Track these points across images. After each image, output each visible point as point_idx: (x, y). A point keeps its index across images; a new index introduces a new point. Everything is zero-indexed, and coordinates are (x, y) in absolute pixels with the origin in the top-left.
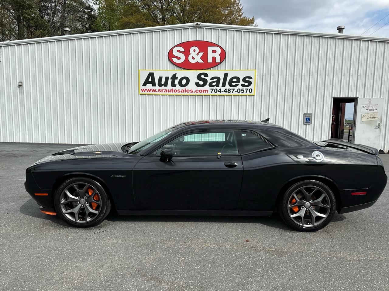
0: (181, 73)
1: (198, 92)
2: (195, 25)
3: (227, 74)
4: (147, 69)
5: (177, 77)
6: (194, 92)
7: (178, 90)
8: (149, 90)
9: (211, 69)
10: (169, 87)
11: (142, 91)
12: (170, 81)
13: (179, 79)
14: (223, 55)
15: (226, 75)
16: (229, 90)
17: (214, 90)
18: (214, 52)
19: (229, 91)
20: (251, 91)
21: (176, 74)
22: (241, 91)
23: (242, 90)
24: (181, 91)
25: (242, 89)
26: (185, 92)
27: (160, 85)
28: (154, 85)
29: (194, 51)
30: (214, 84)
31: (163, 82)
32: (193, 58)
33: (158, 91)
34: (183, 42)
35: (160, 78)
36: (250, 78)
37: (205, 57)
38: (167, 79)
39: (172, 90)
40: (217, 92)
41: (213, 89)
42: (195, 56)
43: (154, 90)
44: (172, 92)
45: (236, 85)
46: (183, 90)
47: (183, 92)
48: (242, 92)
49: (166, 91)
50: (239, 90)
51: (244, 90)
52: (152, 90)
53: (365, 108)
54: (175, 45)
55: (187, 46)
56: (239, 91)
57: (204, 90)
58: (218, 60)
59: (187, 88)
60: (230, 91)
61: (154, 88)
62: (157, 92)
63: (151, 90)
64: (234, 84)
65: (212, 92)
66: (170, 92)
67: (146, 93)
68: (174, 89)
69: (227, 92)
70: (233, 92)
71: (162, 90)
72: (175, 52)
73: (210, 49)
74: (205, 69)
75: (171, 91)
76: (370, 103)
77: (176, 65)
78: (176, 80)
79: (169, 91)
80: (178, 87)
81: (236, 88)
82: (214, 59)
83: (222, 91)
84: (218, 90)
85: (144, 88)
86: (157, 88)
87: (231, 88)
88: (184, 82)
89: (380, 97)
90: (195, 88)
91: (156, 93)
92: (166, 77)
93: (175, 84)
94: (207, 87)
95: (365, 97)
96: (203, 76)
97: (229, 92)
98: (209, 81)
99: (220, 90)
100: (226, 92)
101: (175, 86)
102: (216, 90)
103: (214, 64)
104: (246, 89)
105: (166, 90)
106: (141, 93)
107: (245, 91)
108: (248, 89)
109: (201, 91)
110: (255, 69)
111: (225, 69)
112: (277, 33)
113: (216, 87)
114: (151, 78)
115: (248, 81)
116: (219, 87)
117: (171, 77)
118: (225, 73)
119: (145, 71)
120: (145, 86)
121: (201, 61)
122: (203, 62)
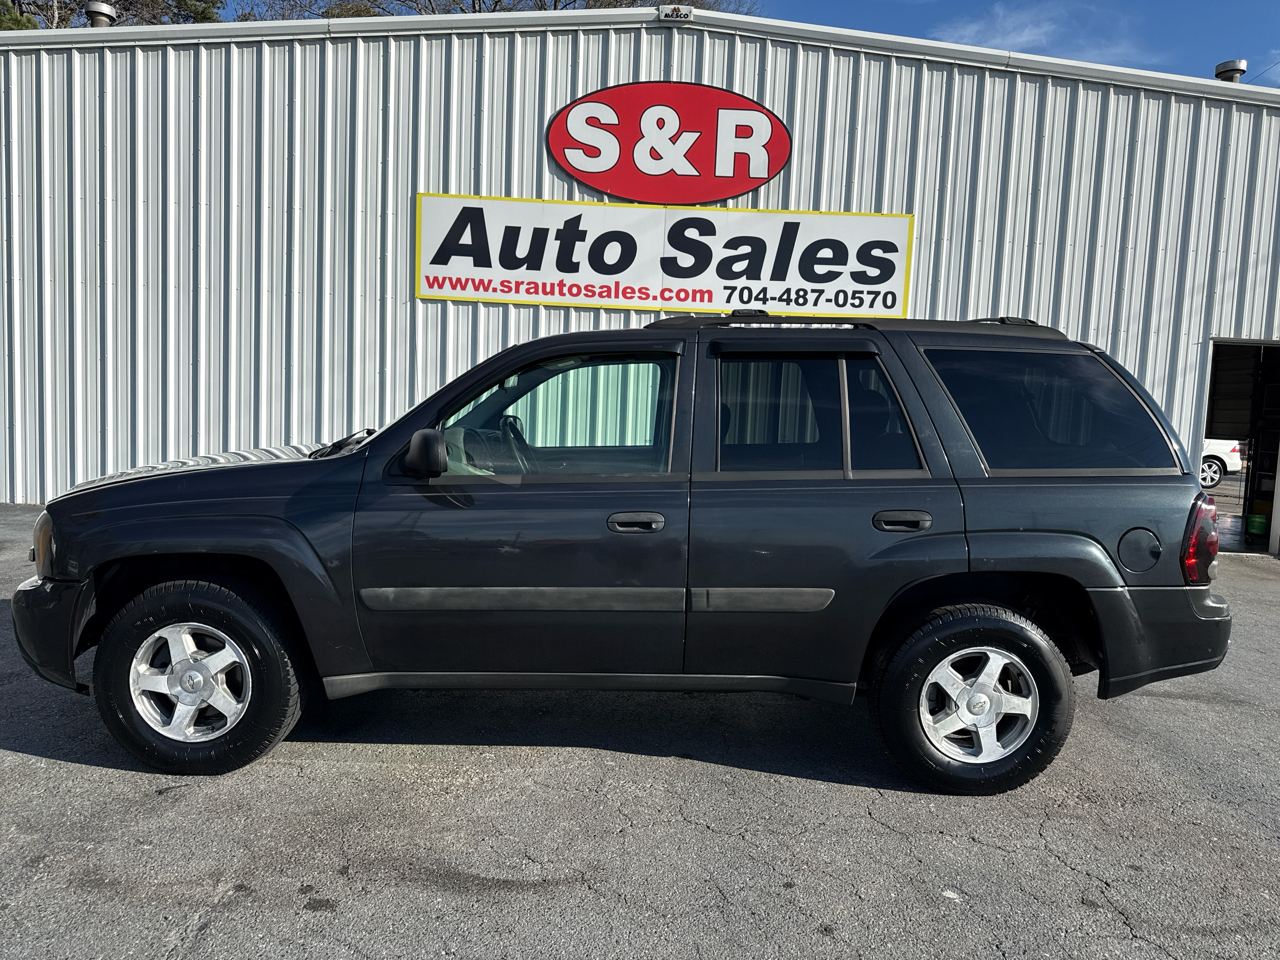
0: (600, 217)
1: (670, 298)
2: (666, 16)
4: (453, 190)
5: (586, 232)
6: (655, 298)
7: (586, 288)
8: (459, 280)
9: (730, 202)
10: (549, 272)
11: (431, 286)
12: (552, 247)
13: (590, 239)
14: (780, 149)
15: (790, 231)
16: (801, 293)
17: (736, 294)
18: (743, 132)
19: (799, 296)
21: (580, 216)
22: (850, 301)
23: (853, 298)
24: (597, 290)
25: (855, 292)
26: (617, 296)
27: (509, 260)
28: (482, 260)
29: (661, 123)
30: (739, 267)
31: (522, 250)
32: (655, 155)
34: (611, 83)
35: (511, 234)
36: (890, 247)
38: (540, 236)
39: (561, 284)
40: (749, 301)
41: (734, 289)
42: (663, 146)
43: (481, 281)
44: (562, 293)
45: (831, 276)
47: (609, 296)
48: (853, 305)
50: (841, 296)
54: (580, 95)
55: (628, 102)
56: (841, 301)
57: (694, 292)
58: (759, 166)
59: (624, 278)
61: (482, 273)
64: (820, 269)
65: (728, 301)
66: (552, 292)
69: (793, 304)
70: (815, 304)
72: (576, 125)
73: (728, 119)
74: (703, 204)
75: (557, 289)
77: (580, 183)
79: (548, 289)
80: (586, 275)
81: (830, 289)
82: (741, 160)
83: (773, 299)
84: (754, 295)
85: (440, 271)
86: (496, 273)
87: (809, 286)
88: (612, 254)
90: (658, 280)
91: (490, 296)
93: (575, 260)
94: (709, 279)
96: (692, 233)
97: (801, 301)
98: (719, 253)
99: (765, 295)
100: (788, 304)
101: (574, 268)
102: (746, 292)
103: (743, 183)
104: (869, 293)
105: (536, 285)
108: (877, 294)
110: (910, 210)
111: (786, 206)
112: (1003, 68)
113: (748, 278)
114: (469, 225)
115: (878, 260)
116: (759, 279)
117: (558, 230)
118: (786, 223)
119: (445, 199)
120: (445, 262)
121: (686, 169)
122: (695, 173)
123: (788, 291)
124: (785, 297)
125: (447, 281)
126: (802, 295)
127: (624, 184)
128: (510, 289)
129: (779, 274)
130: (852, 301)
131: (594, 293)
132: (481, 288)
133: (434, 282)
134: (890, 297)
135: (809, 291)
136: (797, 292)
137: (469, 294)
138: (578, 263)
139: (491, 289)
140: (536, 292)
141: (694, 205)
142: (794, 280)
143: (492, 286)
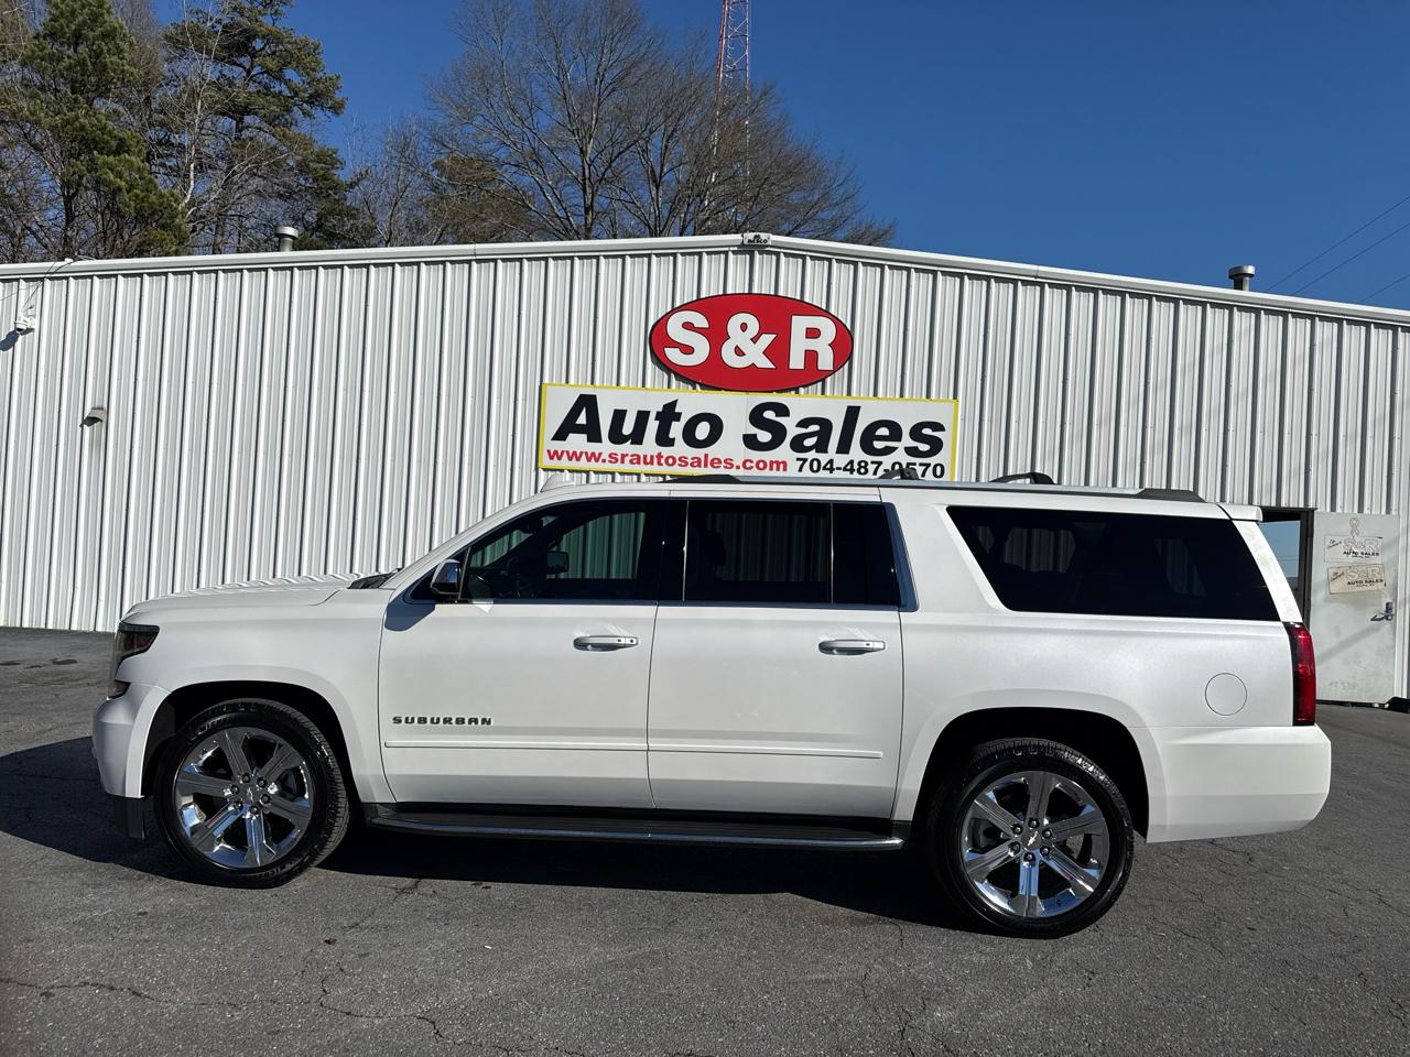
0: (692, 401)
2: (749, 241)
3: (857, 409)
4: (572, 381)
5: (680, 414)
6: (738, 467)
7: (680, 459)
8: (574, 453)
9: (802, 390)
10: (649, 445)
11: (552, 458)
12: (652, 426)
13: (684, 419)
14: (843, 347)
15: (852, 413)
16: (863, 464)
17: (807, 464)
18: (813, 333)
19: (860, 467)
20: (938, 473)
21: (675, 403)
24: (690, 461)
25: (908, 464)
26: (706, 466)
27: (617, 436)
28: (594, 436)
29: (744, 327)
30: (809, 442)
31: (628, 429)
32: (739, 352)
33: (608, 459)
34: (703, 295)
35: (619, 416)
36: (938, 427)
37: (779, 351)
38: (642, 417)
39: (659, 456)
40: (818, 471)
41: (805, 460)
42: (746, 344)
43: (593, 454)
44: (659, 464)
45: (888, 451)
46: (699, 459)
47: (699, 466)
49: (636, 459)
51: (917, 467)
52: (586, 453)
53: (1341, 549)
54: (678, 304)
55: (717, 310)
57: (772, 463)
58: (826, 361)
59: (713, 451)
60: (865, 467)
61: (594, 447)
62: (604, 461)
63: (581, 453)
64: (878, 445)
65: (800, 470)
66: (652, 463)
67: (564, 463)
68: (665, 455)
69: (855, 473)
70: (875, 473)
71: (623, 456)
72: (675, 329)
73: (800, 324)
74: (778, 391)
75: (655, 460)
76: (1354, 530)
77: (675, 374)
78: (674, 423)
79: (648, 460)
80: (681, 448)
81: (887, 461)
82: (811, 356)
83: (839, 469)
84: (823, 465)
85: (559, 446)
86: (606, 447)
87: (869, 458)
88: (703, 431)
89: (1388, 510)
90: (741, 453)
91: (599, 466)
92: (639, 412)
93: (671, 436)
94: (784, 451)
95: (1339, 510)
96: (769, 415)
97: (863, 470)
98: (792, 431)
99: (832, 465)
100: (852, 473)
101: (671, 443)
102: (815, 463)
103: (812, 375)
104: (921, 464)
105: (639, 457)
106: (545, 461)
107: (920, 469)
108: (928, 465)
109: (761, 465)
110: (955, 397)
111: (849, 393)
112: (1033, 279)
113: (817, 452)
114: (584, 412)
115: (928, 437)
116: (827, 452)
117: (658, 413)
118: (849, 407)
119: (567, 388)
120: (564, 439)
121: (765, 363)
122: (770, 365)
123: (851, 462)
124: (849, 467)
125: (565, 454)
126: (863, 466)
127: (713, 375)
128: (617, 460)
129: (844, 447)
131: (687, 464)
132: (593, 459)
134: (939, 469)
135: (869, 462)
136: (859, 463)
137: (583, 464)
138: (674, 439)
139: (601, 460)
140: (638, 463)
141: (771, 392)
142: (856, 453)
143: (602, 457)
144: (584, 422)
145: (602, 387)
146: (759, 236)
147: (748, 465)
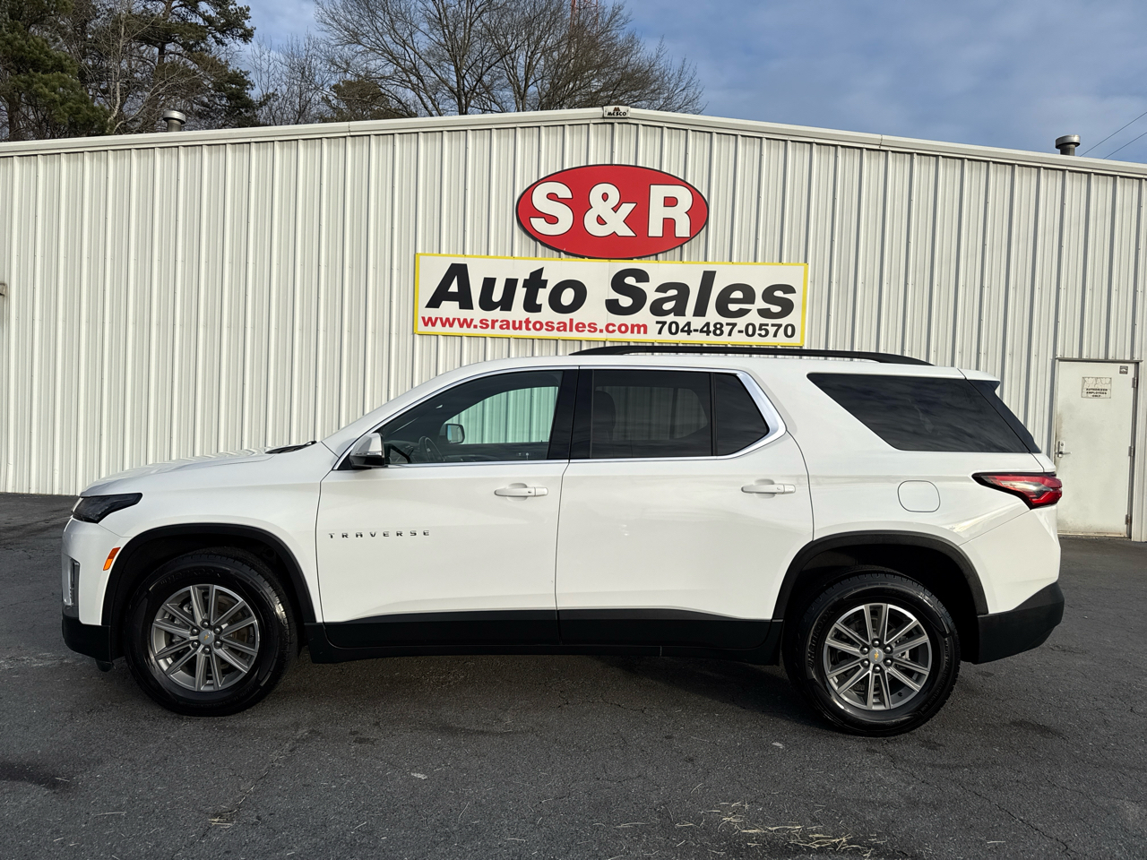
0: (558, 269)
1: (614, 331)
2: (609, 114)
3: (714, 273)
4: (444, 251)
5: (546, 281)
6: (601, 331)
7: (547, 324)
8: (448, 319)
9: (660, 256)
10: (518, 312)
11: (426, 324)
12: (520, 293)
13: (550, 286)
14: (699, 213)
15: (708, 278)
16: (718, 326)
17: (666, 327)
18: (670, 202)
19: (716, 329)
20: (789, 333)
21: (542, 269)
22: (757, 332)
23: (760, 329)
24: (556, 326)
25: (761, 325)
26: (571, 330)
27: (487, 304)
28: (466, 303)
29: (605, 197)
30: (668, 306)
31: (497, 296)
32: (601, 221)
33: (479, 324)
34: (566, 167)
35: (489, 284)
36: (789, 289)
37: (638, 220)
38: (511, 285)
39: (527, 321)
40: (676, 332)
41: (664, 323)
42: (607, 214)
43: (465, 320)
44: (528, 329)
45: (742, 313)
46: (565, 324)
47: (565, 330)
48: (760, 335)
49: (506, 325)
50: (751, 328)
51: (769, 328)
52: (459, 320)
54: (542, 176)
55: (579, 181)
56: (750, 332)
57: (633, 326)
58: (683, 229)
59: (577, 316)
60: (720, 329)
61: (466, 314)
62: (475, 327)
63: (454, 320)
64: (733, 307)
65: (660, 332)
66: (520, 328)
67: (438, 328)
68: (533, 321)
69: (711, 334)
70: (730, 334)
71: (494, 322)
72: (540, 200)
73: (658, 193)
74: (639, 258)
75: (524, 325)
77: (542, 244)
78: (540, 290)
79: (517, 325)
80: (547, 314)
81: (741, 322)
82: (669, 224)
83: (696, 331)
84: (681, 327)
85: (433, 313)
86: (477, 313)
87: (724, 320)
88: (568, 297)
90: (603, 317)
91: (472, 331)
92: (507, 280)
93: (538, 302)
94: (644, 316)
96: (630, 281)
97: (718, 332)
98: (652, 296)
99: (689, 328)
100: (708, 335)
101: (538, 309)
102: (674, 326)
103: (669, 242)
104: (773, 325)
105: (508, 322)
106: (421, 327)
107: (772, 330)
108: (780, 326)
109: (623, 328)
110: (806, 261)
111: (705, 259)
112: (877, 148)
113: (675, 315)
114: (456, 278)
115: (780, 300)
116: (684, 315)
117: (525, 280)
118: (705, 272)
119: (439, 258)
120: (437, 306)
121: (625, 231)
122: (631, 234)
124: (705, 329)
125: (439, 321)
126: (718, 330)
127: (577, 243)
128: (487, 326)
130: (760, 332)
131: (553, 328)
132: (465, 325)
133: (429, 322)
134: (790, 329)
135: (724, 324)
136: (715, 325)
138: (541, 305)
139: (472, 326)
140: (508, 328)
141: (632, 259)
142: (712, 315)
143: (474, 323)
144: (457, 291)
145: (472, 256)
146: (618, 109)
147: (611, 328)
